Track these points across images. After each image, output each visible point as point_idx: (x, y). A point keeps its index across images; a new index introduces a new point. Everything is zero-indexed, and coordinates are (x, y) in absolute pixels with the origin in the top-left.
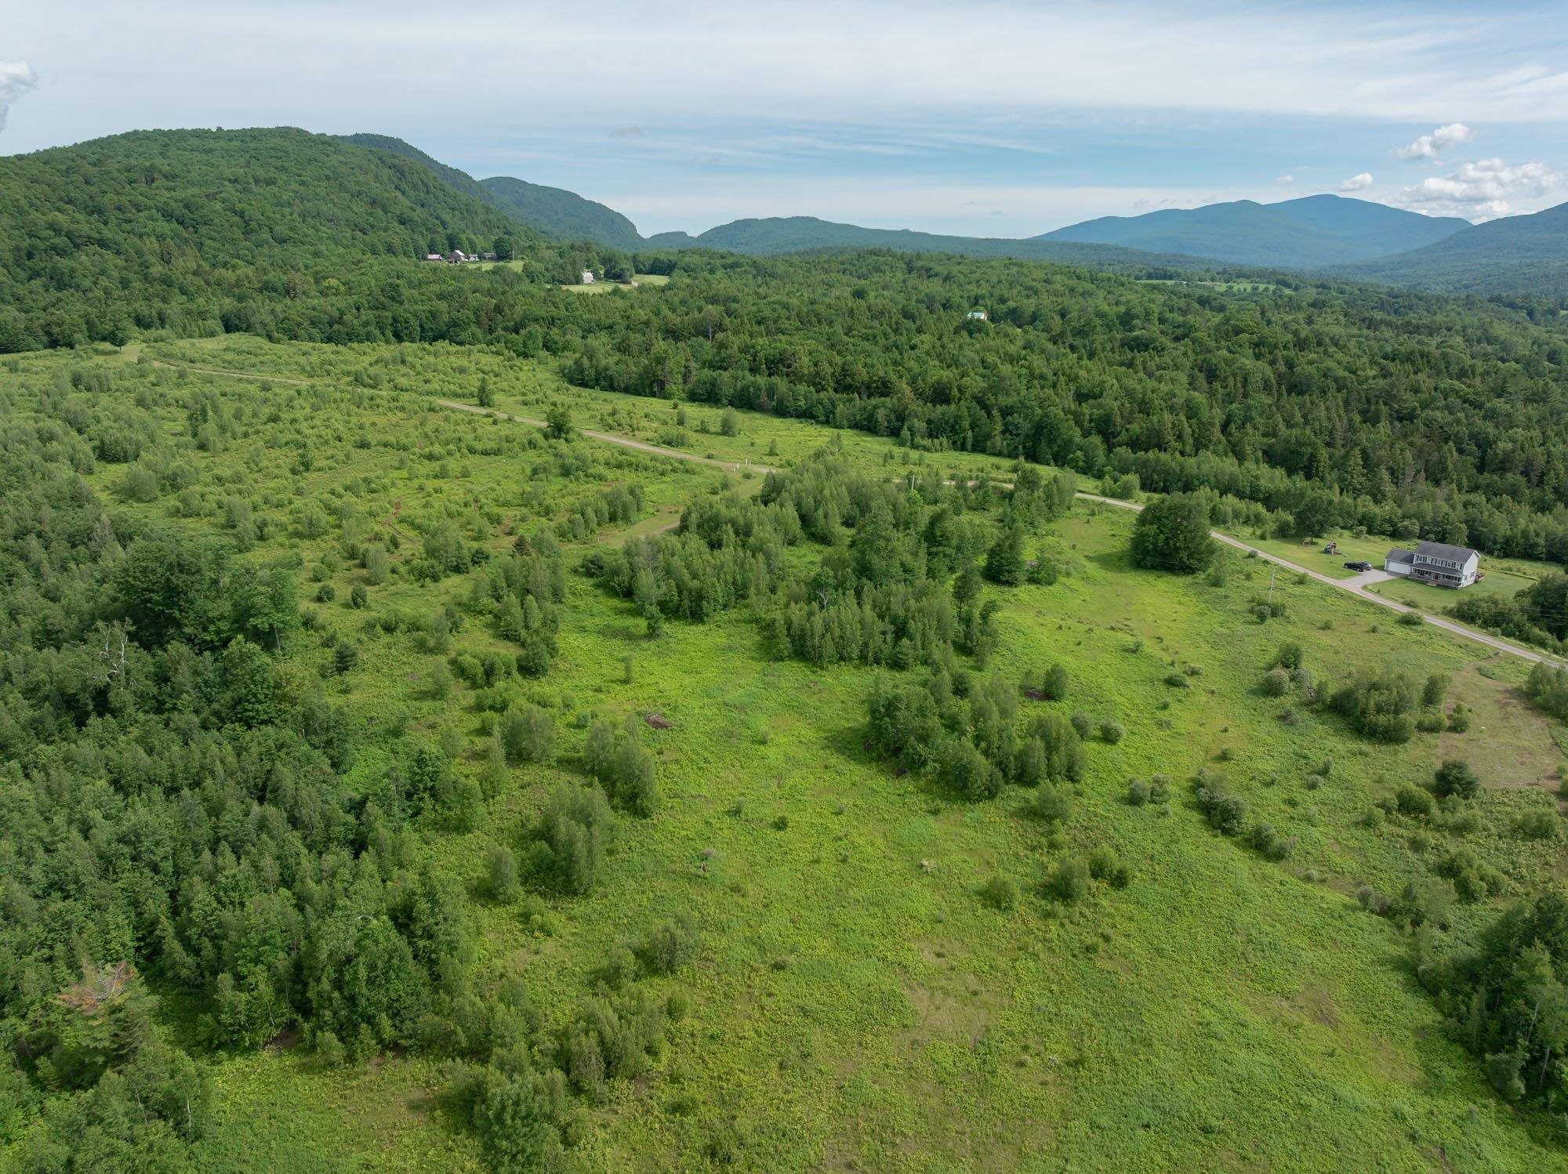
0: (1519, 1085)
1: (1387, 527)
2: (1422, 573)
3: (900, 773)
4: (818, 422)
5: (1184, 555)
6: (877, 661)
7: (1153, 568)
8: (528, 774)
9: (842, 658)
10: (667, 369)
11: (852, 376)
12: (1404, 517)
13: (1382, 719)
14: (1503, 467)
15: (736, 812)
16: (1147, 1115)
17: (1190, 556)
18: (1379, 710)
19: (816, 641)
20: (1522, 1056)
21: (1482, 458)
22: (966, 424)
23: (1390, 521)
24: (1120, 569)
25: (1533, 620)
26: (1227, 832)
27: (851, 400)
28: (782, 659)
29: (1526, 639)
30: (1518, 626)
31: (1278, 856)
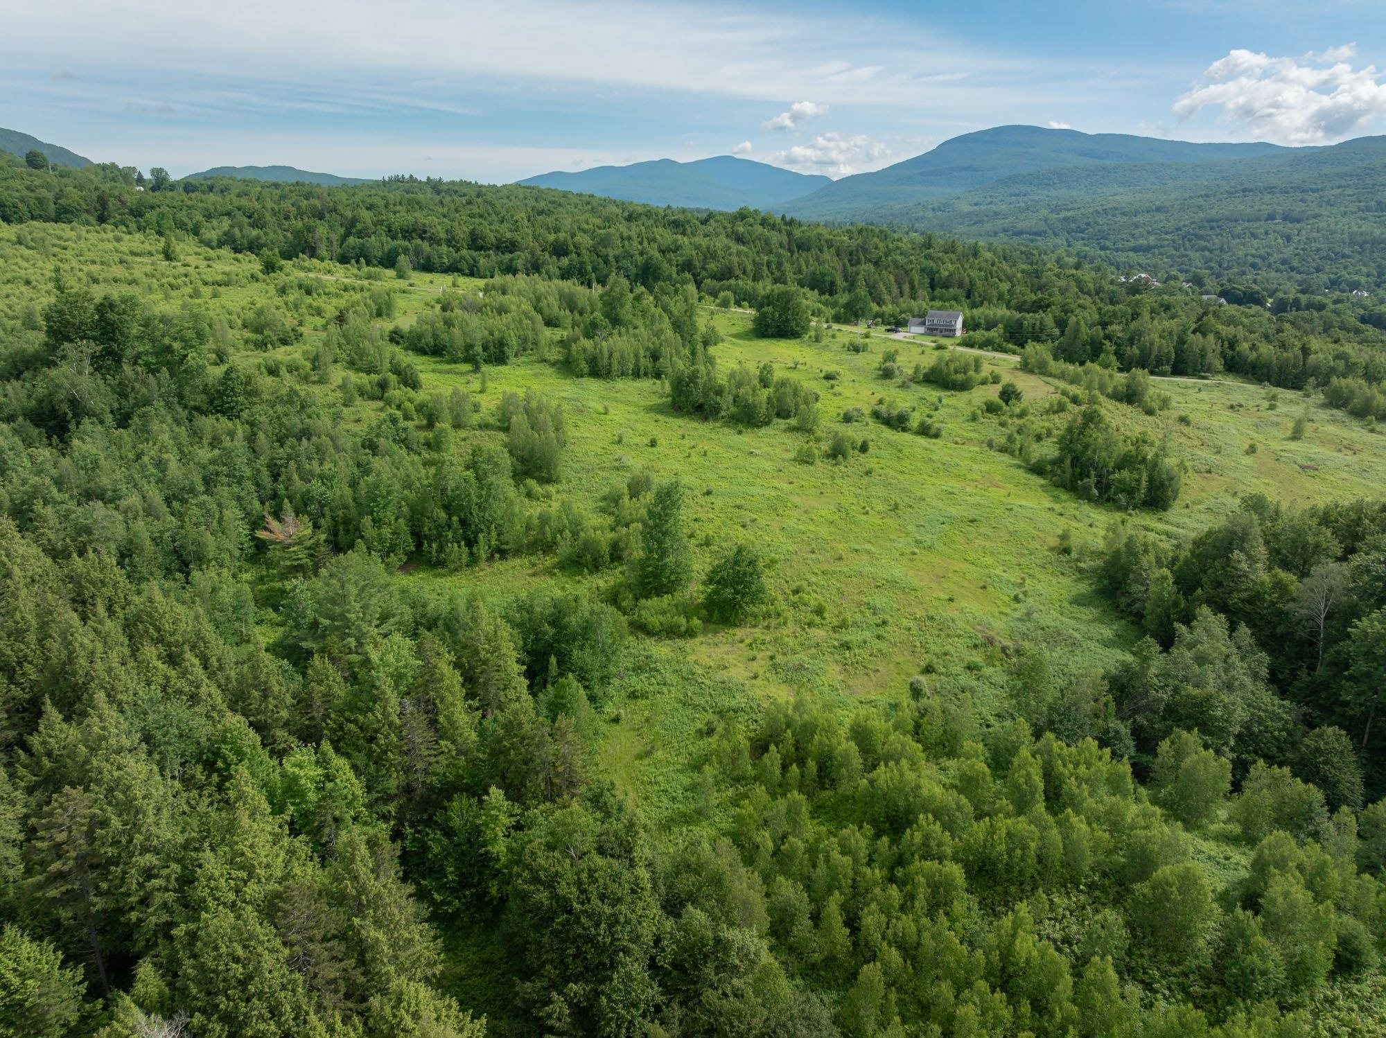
0: (1095, 492)
1: (892, 320)
2: (932, 330)
3: (706, 419)
4: (464, 274)
5: (793, 324)
6: (646, 374)
7: (773, 336)
8: (462, 433)
9: (623, 374)
10: (317, 236)
11: (483, 238)
12: (901, 312)
13: (960, 377)
14: (946, 286)
15: (619, 442)
16: (942, 519)
17: (797, 325)
18: (956, 372)
19: (605, 362)
20: (1092, 480)
21: (932, 280)
22: (589, 268)
23: (893, 316)
24: (751, 339)
25: (1008, 341)
26: (904, 430)
27: (489, 256)
28: (582, 376)
29: (1005, 351)
30: (999, 345)
31: (937, 436)
